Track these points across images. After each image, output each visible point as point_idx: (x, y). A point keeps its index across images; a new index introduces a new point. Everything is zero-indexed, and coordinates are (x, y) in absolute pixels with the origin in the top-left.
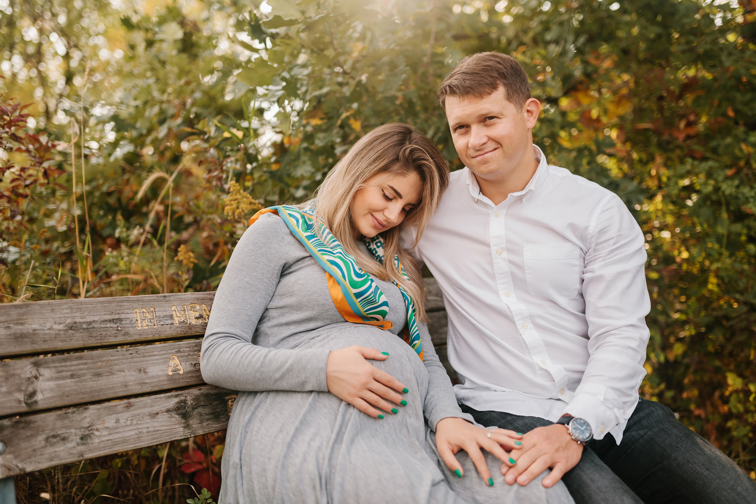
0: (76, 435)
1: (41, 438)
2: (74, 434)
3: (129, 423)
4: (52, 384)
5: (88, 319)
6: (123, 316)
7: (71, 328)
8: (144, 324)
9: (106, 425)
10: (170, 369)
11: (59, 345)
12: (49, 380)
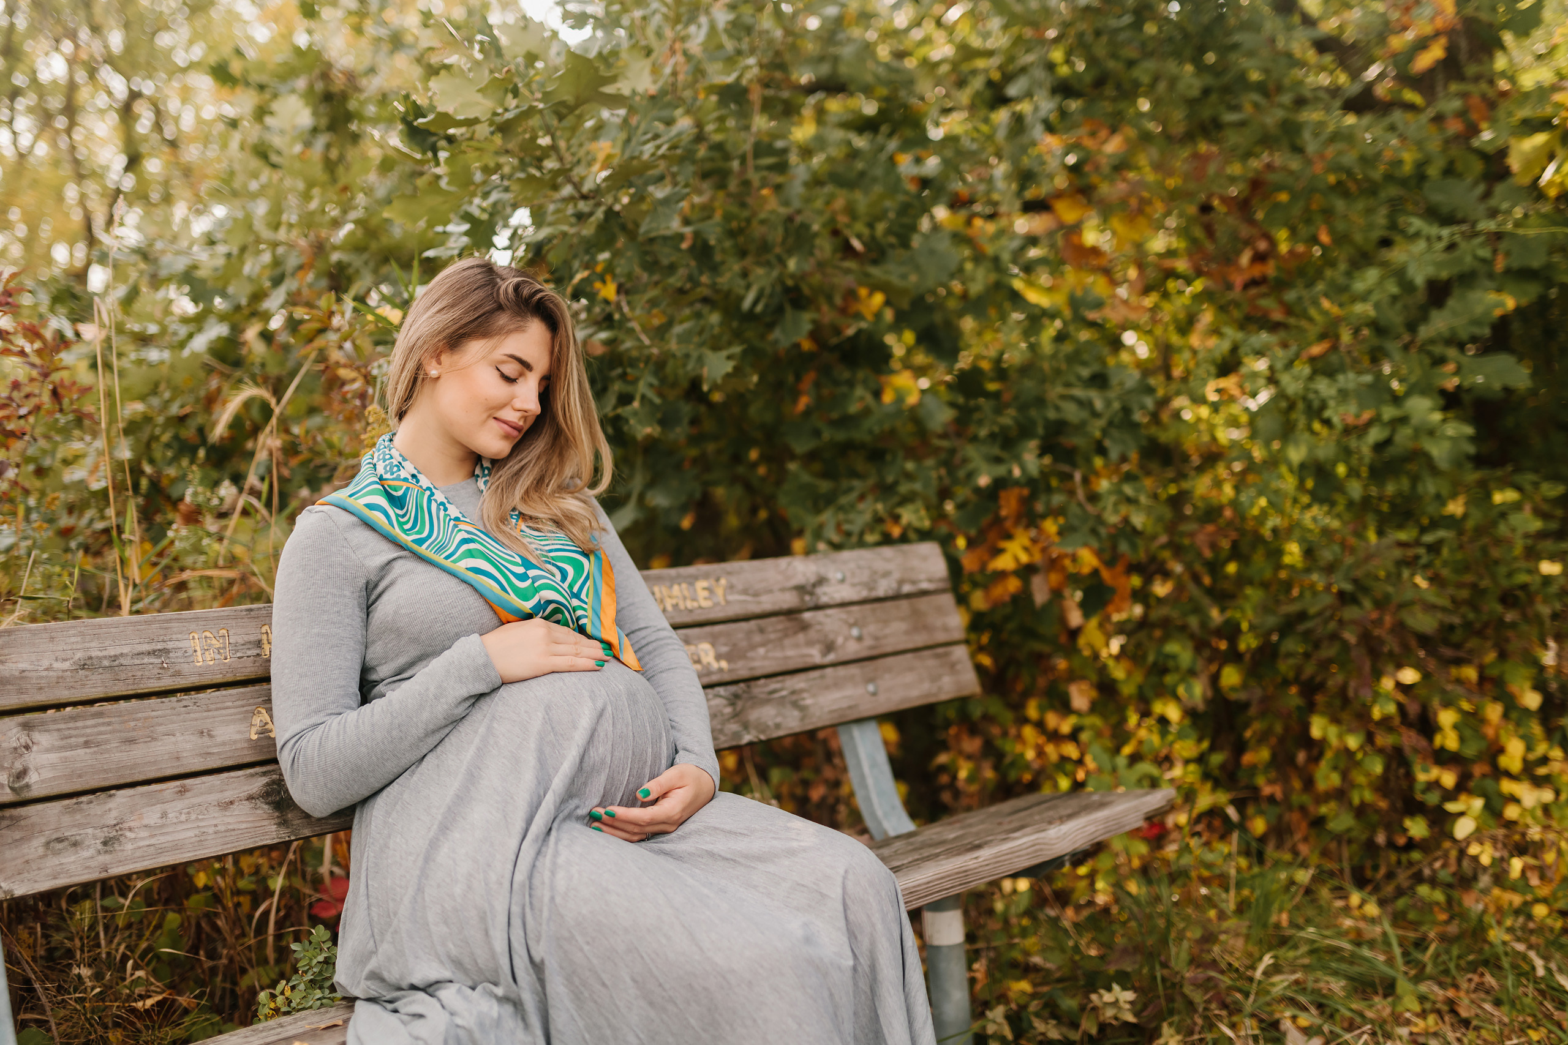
0: (95, 837)
1: (38, 843)
2: (93, 838)
3: (183, 817)
4: (53, 757)
5: (112, 652)
6: (170, 645)
7: (83, 667)
8: (208, 657)
9: (146, 822)
10: (254, 730)
11: (64, 695)
12: (48, 750)
